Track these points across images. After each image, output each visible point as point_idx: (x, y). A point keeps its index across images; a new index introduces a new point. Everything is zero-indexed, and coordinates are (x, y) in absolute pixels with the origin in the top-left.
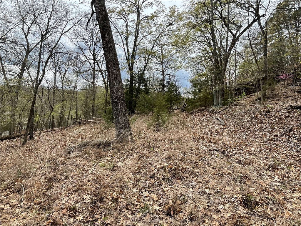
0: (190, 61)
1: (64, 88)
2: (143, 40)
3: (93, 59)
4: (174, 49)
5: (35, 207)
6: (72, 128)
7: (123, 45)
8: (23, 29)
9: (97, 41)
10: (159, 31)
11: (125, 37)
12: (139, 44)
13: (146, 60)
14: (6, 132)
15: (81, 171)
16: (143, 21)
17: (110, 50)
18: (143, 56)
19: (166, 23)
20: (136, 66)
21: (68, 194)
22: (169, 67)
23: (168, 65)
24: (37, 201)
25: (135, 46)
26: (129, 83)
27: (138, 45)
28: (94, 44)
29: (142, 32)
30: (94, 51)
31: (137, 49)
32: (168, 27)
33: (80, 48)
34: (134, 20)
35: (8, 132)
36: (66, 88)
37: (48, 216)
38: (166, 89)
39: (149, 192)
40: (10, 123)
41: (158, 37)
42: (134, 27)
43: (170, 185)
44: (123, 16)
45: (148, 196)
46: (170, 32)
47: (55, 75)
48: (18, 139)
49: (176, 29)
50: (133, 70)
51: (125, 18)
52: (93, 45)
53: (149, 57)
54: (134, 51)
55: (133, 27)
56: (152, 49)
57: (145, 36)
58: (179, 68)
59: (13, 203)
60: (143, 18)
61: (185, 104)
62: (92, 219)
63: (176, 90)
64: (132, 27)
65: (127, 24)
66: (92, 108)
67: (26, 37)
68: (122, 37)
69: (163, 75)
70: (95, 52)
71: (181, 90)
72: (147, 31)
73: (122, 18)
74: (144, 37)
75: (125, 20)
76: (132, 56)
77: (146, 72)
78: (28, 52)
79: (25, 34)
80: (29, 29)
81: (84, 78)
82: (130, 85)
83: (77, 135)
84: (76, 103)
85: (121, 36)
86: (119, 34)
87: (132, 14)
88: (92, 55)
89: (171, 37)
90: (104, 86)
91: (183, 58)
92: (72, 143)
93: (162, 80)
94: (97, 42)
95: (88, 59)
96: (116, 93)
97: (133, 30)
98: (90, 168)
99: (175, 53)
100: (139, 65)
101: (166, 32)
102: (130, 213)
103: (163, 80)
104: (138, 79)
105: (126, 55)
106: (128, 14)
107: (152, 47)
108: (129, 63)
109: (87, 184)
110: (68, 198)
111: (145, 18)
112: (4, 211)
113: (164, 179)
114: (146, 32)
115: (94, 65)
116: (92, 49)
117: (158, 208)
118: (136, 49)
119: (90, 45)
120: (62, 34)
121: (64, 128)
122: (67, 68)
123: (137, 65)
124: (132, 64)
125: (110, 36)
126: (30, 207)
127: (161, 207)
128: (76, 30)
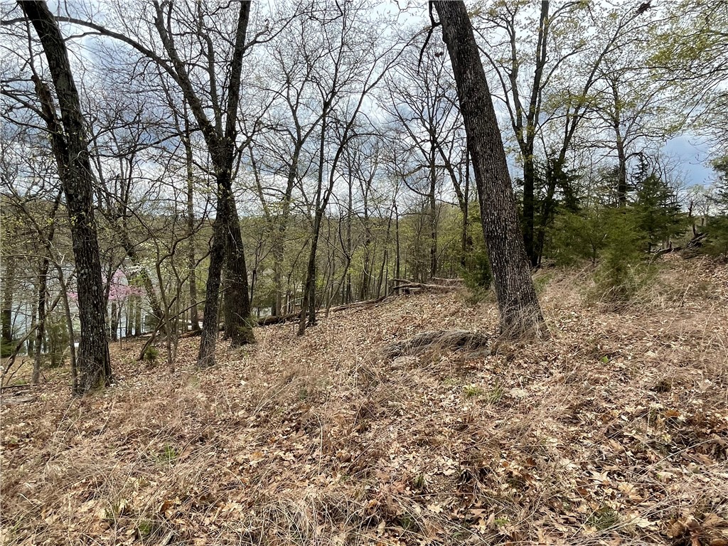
0: (712, 105)
1: (369, 213)
2: (559, 69)
3: (430, 140)
4: (656, 78)
5: (341, 466)
6: (390, 302)
7: (503, 93)
8: (288, 99)
9: (438, 95)
10: (608, 34)
11: (507, 70)
12: (546, 82)
13: (568, 121)
14: (266, 310)
15: (423, 401)
16: (560, 18)
17: (478, 108)
18: (559, 112)
19: (629, 8)
20: (540, 141)
21: (402, 449)
22: (640, 132)
23: (634, 127)
24: (343, 455)
25: (537, 88)
26: (522, 188)
27: (545, 84)
28: (430, 104)
29: (557, 49)
30: (431, 120)
31: (542, 96)
32: (637, 18)
33: (401, 118)
34: (531, 22)
35: (270, 309)
36: (372, 213)
37: (369, 490)
38: (632, 196)
39: (609, 473)
40: (274, 292)
41: (605, 52)
42: (534, 41)
43: (675, 464)
44: (502, 19)
45: (610, 486)
46: (644, 30)
47: (350, 188)
48: (288, 323)
49: (662, 18)
50: (532, 154)
51: (508, 22)
52: (428, 106)
53: (576, 112)
54: (533, 103)
55: (531, 42)
56: (587, 88)
57: (565, 57)
58: (673, 129)
59: (299, 451)
60: (557, 9)
61: (697, 235)
62: (463, 517)
63: (665, 196)
64: (529, 40)
65: (513, 37)
66: (430, 255)
67: (294, 112)
68: (501, 74)
69: (621, 156)
70: (434, 123)
71: (682, 194)
72: (569, 42)
73: (498, 25)
74: (560, 61)
75: (507, 28)
76: (530, 118)
77: (568, 154)
78: (299, 143)
79: (292, 107)
80: (299, 95)
81: (411, 186)
82: (525, 194)
83: (402, 318)
84: (395, 247)
85: (497, 70)
86: (494, 65)
87: (526, 7)
88: (428, 130)
89: (645, 44)
90: (456, 201)
91: (687, 98)
92: (393, 336)
93: (616, 172)
94: (438, 97)
95: (419, 140)
96: (498, 214)
97: (530, 50)
98: (442, 396)
99: (661, 89)
100: (548, 139)
101: (630, 34)
102: (562, 521)
103: (621, 170)
104: (548, 174)
105: (512, 118)
106: (516, 10)
107: (586, 82)
108: (520, 137)
109: (440, 433)
110: (403, 458)
111: (562, 8)
112: (286, 463)
113: (653, 445)
114: (566, 46)
115: (433, 154)
116: (426, 117)
117: (645, 523)
118: (540, 96)
119: (421, 109)
120: (364, 93)
121: (373, 302)
122: (373, 169)
123: (542, 138)
124: (531, 138)
125: (476, 73)
126: (330, 465)
127: (653, 523)
128: (390, 78)
